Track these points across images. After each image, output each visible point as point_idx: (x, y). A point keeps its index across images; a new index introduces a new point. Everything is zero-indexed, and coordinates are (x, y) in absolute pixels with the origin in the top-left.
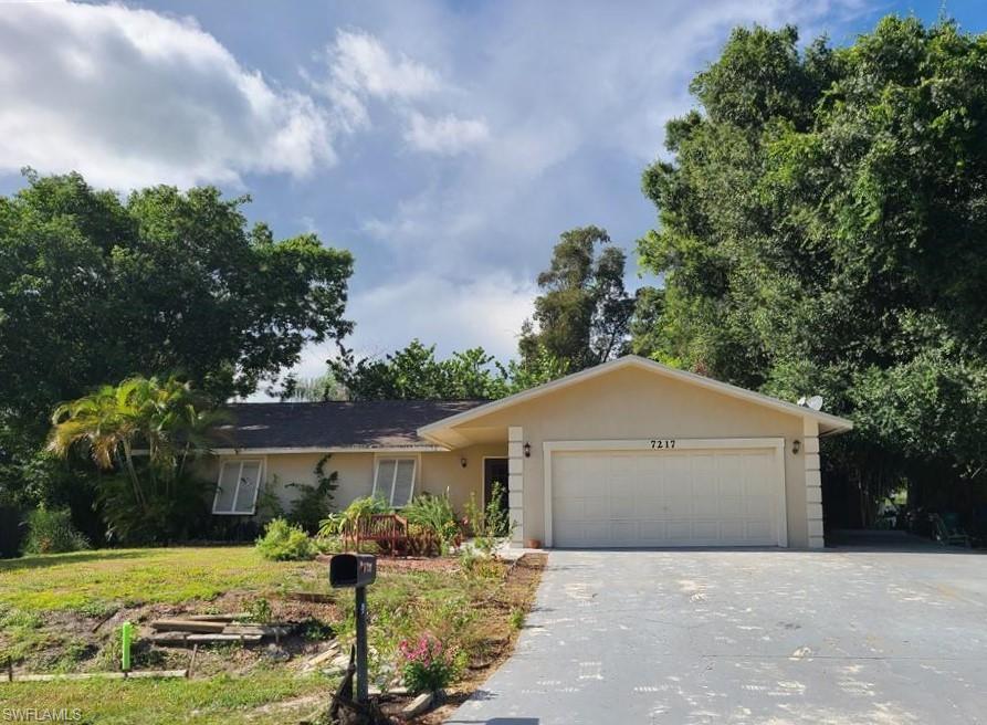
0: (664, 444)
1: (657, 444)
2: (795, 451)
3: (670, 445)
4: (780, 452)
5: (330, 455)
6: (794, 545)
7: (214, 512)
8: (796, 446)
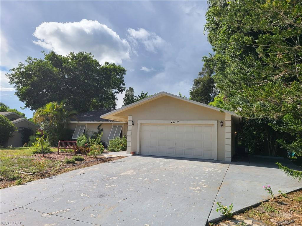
0: (175, 122)
1: (173, 122)
2: (222, 126)
3: (177, 122)
4: (216, 125)
5: (101, 124)
6: (219, 160)
7: (72, 138)
8: (222, 124)
